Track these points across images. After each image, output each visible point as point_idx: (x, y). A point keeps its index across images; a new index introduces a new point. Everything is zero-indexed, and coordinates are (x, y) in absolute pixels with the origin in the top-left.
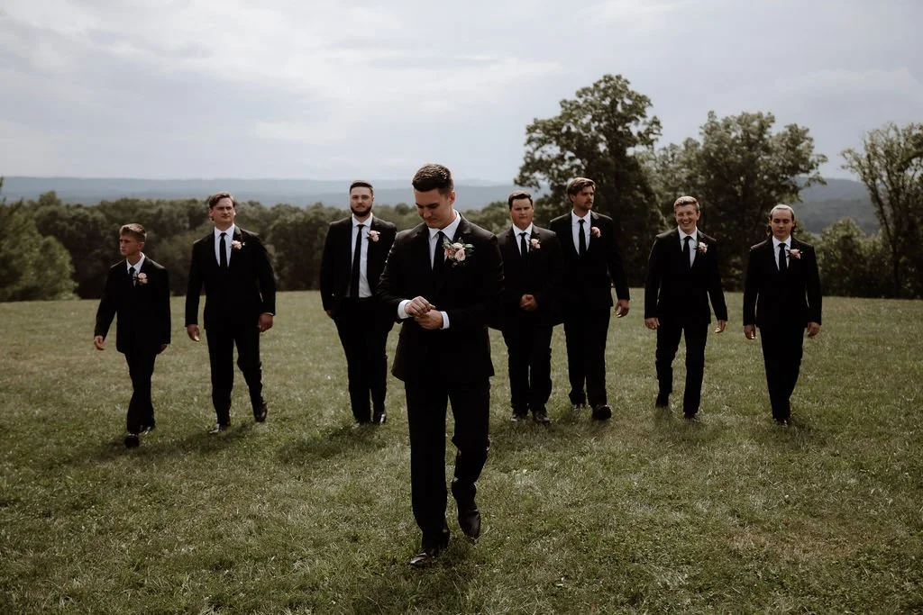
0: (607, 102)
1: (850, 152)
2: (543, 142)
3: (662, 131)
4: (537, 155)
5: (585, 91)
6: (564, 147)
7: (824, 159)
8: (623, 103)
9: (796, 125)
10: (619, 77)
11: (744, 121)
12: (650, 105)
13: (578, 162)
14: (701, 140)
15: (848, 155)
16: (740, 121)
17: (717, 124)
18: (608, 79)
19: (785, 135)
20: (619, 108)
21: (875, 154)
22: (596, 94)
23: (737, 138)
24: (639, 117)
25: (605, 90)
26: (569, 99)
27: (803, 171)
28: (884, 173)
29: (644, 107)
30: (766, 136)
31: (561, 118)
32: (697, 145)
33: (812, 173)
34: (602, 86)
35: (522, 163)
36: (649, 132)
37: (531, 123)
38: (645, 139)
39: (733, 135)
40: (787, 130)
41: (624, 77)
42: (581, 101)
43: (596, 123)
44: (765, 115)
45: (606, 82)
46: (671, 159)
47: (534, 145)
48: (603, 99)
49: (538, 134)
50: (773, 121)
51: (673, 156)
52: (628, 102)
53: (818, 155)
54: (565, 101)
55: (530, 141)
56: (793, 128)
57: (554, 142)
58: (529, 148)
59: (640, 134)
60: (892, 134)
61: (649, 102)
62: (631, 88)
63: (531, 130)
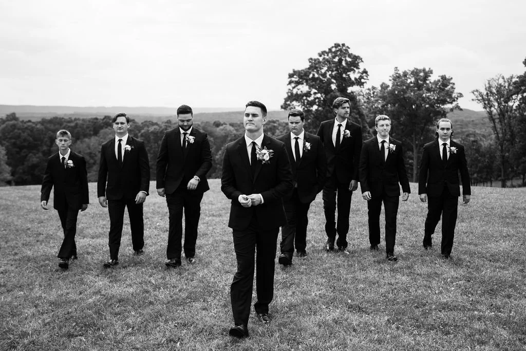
0: (336, 60)
1: (477, 91)
2: (298, 83)
3: (369, 77)
4: (295, 91)
5: (323, 53)
6: (311, 87)
7: (461, 95)
8: (346, 60)
9: (445, 75)
10: (343, 45)
11: (415, 73)
12: (362, 61)
13: (319, 95)
14: (390, 84)
15: (476, 93)
16: (413, 72)
17: (400, 74)
18: (337, 45)
19: (439, 81)
20: (344, 63)
21: (491, 92)
22: (330, 55)
23: (411, 82)
24: (355, 69)
25: (335, 52)
26: (313, 58)
27: (449, 103)
28: (496, 104)
29: (358, 63)
30: (428, 82)
31: (309, 69)
32: (388, 86)
33: (454, 104)
34: (334, 50)
35: (286, 96)
36: (361, 77)
37: (292, 72)
38: (359, 82)
39: (409, 81)
40: (440, 78)
41: (346, 45)
42: (321, 59)
43: (330, 72)
44: (427, 70)
45: (336, 47)
46: (372, 95)
47: (293, 85)
48: (334, 57)
49: (295, 79)
50: (432, 73)
51: (373, 93)
52: (349, 59)
53: (457, 93)
54: (311, 59)
55: (290, 83)
56: (443, 78)
57: (305, 84)
58: (290, 87)
59: (356, 79)
60: (501, 81)
61: (361, 59)
62: (350, 51)
63: (291, 76)
